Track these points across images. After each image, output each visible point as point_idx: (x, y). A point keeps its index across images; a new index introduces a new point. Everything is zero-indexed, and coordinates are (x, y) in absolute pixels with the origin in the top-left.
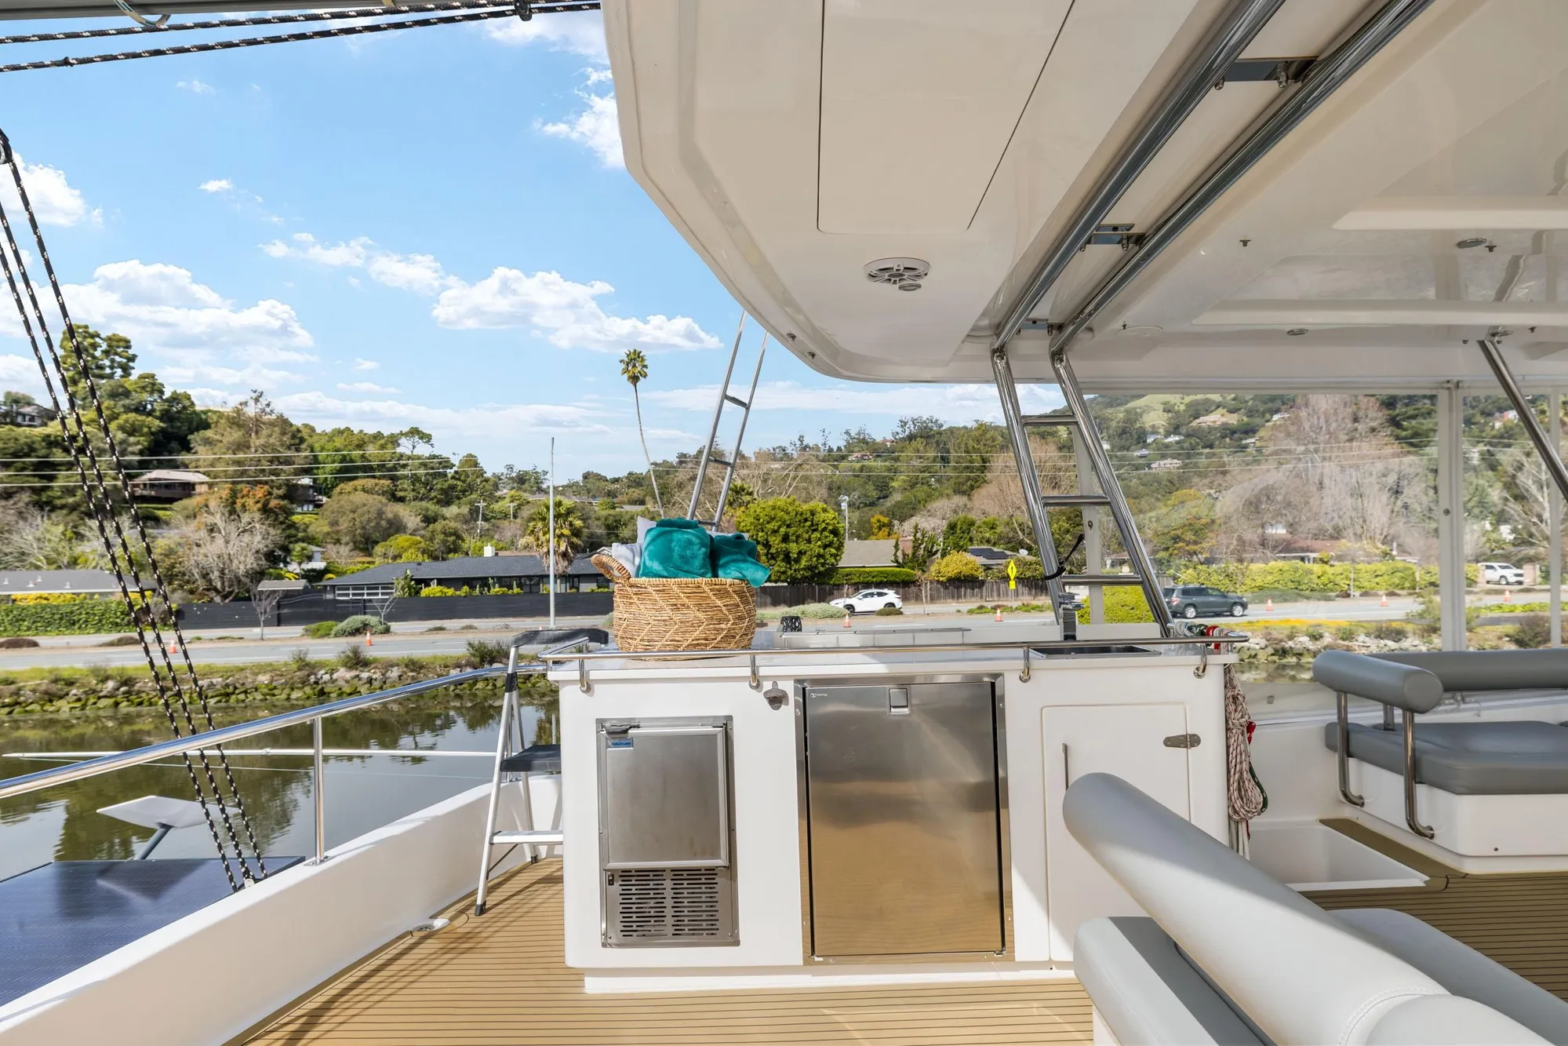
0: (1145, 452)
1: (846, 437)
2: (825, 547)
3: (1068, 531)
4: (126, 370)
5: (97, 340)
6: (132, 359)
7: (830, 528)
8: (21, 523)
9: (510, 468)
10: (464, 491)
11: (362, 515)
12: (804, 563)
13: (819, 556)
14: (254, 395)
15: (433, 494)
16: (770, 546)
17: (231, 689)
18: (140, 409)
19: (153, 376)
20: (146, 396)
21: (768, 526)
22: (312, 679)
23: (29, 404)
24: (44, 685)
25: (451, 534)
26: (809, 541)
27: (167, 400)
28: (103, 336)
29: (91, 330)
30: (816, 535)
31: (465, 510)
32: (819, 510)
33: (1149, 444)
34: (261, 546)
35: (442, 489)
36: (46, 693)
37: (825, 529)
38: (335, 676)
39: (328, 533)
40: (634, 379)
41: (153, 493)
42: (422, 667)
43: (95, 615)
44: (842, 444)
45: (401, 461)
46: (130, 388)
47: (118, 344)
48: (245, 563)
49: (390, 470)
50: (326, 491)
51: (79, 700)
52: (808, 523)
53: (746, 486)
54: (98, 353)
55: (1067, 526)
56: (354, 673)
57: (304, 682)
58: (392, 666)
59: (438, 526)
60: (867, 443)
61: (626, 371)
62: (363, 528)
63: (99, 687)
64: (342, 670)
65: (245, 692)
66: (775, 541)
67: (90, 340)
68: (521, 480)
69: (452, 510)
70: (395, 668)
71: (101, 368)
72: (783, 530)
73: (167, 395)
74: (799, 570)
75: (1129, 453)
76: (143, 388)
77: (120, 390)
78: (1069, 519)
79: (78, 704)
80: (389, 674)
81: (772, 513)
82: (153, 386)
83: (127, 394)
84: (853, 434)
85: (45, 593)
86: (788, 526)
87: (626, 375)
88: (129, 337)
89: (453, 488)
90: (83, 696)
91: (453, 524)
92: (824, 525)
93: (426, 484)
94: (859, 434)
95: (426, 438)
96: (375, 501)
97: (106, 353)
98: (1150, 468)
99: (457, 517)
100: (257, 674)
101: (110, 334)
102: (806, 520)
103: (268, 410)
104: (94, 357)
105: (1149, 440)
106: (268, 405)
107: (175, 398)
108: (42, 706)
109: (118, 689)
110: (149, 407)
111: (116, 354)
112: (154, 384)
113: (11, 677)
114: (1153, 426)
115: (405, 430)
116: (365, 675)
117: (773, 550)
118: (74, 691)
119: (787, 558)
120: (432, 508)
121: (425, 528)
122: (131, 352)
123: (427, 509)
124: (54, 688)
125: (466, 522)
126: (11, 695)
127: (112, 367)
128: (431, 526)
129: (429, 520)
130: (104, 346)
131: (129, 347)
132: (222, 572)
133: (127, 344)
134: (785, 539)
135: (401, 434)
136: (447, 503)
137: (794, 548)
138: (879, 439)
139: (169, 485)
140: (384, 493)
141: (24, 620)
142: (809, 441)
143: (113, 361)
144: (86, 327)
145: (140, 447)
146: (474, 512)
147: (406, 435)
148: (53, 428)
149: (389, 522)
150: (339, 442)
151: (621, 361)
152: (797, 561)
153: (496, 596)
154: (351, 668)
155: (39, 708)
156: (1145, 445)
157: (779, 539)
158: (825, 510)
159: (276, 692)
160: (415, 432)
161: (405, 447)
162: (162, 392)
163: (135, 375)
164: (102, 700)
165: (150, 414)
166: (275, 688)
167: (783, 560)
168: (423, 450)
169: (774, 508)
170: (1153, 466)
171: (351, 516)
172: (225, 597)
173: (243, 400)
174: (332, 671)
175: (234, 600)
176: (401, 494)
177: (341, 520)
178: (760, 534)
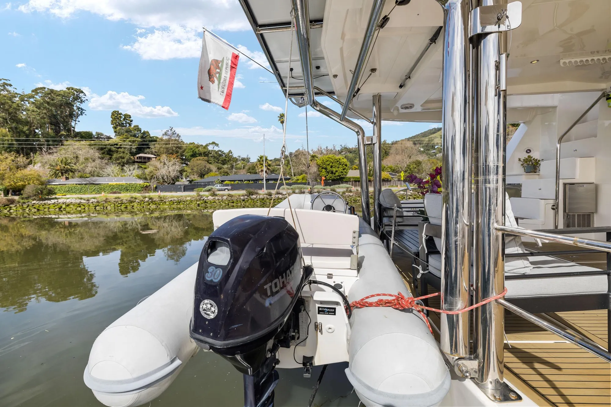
0: (434, 151)
1: (341, 147)
2: (344, 169)
3: (415, 168)
4: (130, 125)
5: (121, 115)
6: (131, 121)
7: (345, 164)
8: (107, 166)
9: (239, 157)
10: (228, 161)
11: (200, 167)
12: (337, 174)
13: (342, 172)
14: (170, 128)
15: (219, 162)
16: (327, 169)
17: (180, 201)
18: (135, 136)
19: (138, 126)
20: (136, 132)
21: (327, 163)
22: (202, 199)
23: (103, 135)
24: (129, 199)
25: (226, 173)
26: (338, 167)
27: (142, 133)
28: (123, 114)
29: (119, 112)
30: (341, 166)
31: (229, 166)
32: (341, 159)
33: (436, 149)
34: (178, 169)
35: (222, 160)
36: (130, 201)
37: (343, 164)
38: (208, 198)
39: (191, 172)
40: (282, 122)
41: (140, 160)
42: (232, 196)
43: (133, 188)
44: (340, 149)
45: (209, 152)
46: (131, 130)
47: (127, 117)
48: (173, 174)
49: (206, 154)
50: (189, 161)
51: (139, 203)
52: (338, 162)
53: (316, 155)
54: (122, 119)
55: (415, 166)
56: (213, 197)
57: (200, 200)
58: (224, 196)
59: (222, 170)
60: (347, 149)
61: (280, 120)
62: (201, 171)
63: (144, 200)
64: (210, 196)
65: (184, 202)
66: (329, 167)
67: (119, 115)
68: (243, 160)
69: (226, 166)
70: (225, 196)
71: (123, 124)
72: (331, 164)
73: (142, 132)
74: (335, 176)
75: (429, 152)
76: (135, 130)
77: (129, 130)
78: (416, 164)
79: (139, 204)
80: (223, 198)
81: (328, 159)
82: (137, 128)
83: (131, 131)
84: (343, 146)
85: (118, 183)
86: (332, 163)
87: (280, 121)
88: (130, 115)
89: (225, 160)
90: (140, 202)
91: (226, 170)
92: (343, 163)
93: (217, 159)
94: (345, 146)
95: (217, 145)
96: (204, 163)
97: (124, 119)
98: (436, 156)
99: (227, 168)
100: (186, 197)
101: (125, 113)
102: (338, 161)
103: (174, 133)
104: (121, 120)
105: (436, 147)
106: (174, 131)
107: (144, 133)
108: (129, 204)
109: (149, 200)
110: (137, 135)
111: (127, 120)
112: (138, 128)
113: (120, 197)
114: (437, 143)
115: (211, 142)
116: (217, 198)
117: (328, 170)
118: (137, 201)
119: (332, 173)
120: (220, 165)
121: (218, 171)
122: (131, 119)
123: (218, 166)
124: (132, 199)
125: (230, 170)
126: (120, 201)
127: (126, 124)
128: (220, 170)
129: (219, 169)
130: (123, 117)
131: (130, 118)
132: (167, 176)
133: (130, 117)
134: (331, 167)
135: (210, 144)
136: (224, 164)
137: (334, 170)
138: (351, 147)
139: (145, 158)
140: (206, 161)
141: (114, 189)
142: (329, 148)
143: (126, 122)
144: (118, 111)
145: (135, 147)
146: (232, 167)
147: (211, 144)
148: (110, 142)
149: (208, 169)
150: (192, 146)
151: (278, 117)
152: (335, 174)
153: (246, 184)
154: (212, 196)
155: (128, 204)
156: (434, 149)
157: (330, 167)
158: (343, 159)
159: (192, 202)
160: (213, 143)
161: (210, 148)
162: (141, 131)
163: (132, 126)
164: (145, 203)
165: (137, 137)
166: (192, 201)
167: (331, 173)
168: (216, 149)
169: (328, 158)
170: (437, 155)
171: (197, 167)
172: (169, 184)
173: (167, 130)
174: (207, 197)
175: (171, 184)
176: (210, 162)
177: (194, 168)
178: (324, 165)
